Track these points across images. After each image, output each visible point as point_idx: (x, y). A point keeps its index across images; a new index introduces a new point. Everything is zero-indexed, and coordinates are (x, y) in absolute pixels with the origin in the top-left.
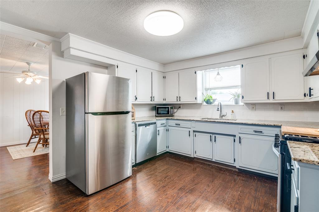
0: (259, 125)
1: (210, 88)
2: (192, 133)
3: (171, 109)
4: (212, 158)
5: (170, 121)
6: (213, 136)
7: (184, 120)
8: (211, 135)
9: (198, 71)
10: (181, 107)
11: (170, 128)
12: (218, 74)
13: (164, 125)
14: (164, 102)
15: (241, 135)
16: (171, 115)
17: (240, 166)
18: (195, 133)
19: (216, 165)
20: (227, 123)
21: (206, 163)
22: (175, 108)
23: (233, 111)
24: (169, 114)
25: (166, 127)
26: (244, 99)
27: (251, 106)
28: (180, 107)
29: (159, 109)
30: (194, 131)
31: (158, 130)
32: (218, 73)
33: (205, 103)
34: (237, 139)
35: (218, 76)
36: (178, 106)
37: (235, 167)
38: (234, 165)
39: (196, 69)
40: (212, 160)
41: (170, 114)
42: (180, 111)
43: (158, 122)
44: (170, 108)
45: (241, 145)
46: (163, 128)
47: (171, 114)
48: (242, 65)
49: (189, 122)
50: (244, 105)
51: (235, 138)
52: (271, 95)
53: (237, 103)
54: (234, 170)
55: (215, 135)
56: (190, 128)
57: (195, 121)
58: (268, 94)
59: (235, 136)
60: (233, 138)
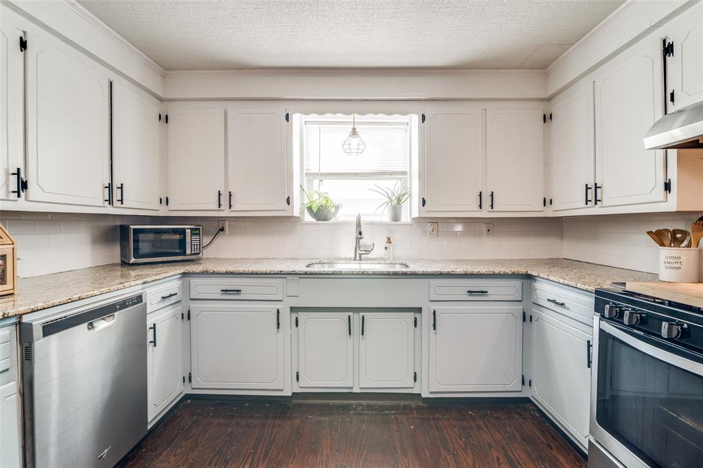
0: (481, 274)
1: (321, 174)
2: (286, 317)
3: (192, 234)
4: (352, 386)
5: (194, 281)
6: (355, 318)
7: (256, 274)
8: (351, 314)
9: (294, 113)
10: (227, 228)
11: (194, 306)
12: (354, 133)
13: (173, 299)
14: (163, 211)
15: (434, 307)
16: (193, 257)
17: (431, 393)
18: (294, 315)
19: (364, 402)
20: (400, 275)
21: (331, 402)
22: (206, 233)
23: (389, 239)
24: (184, 253)
25: (179, 307)
26: (425, 206)
27: (429, 227)
28: (222, 230)
29: (141, 237)
30: (293, 309)
31: (149, 324)
32: (354, 129)
33: (308, 218)
34: (426, 318)
35: (354, 141)
36: (217, 227)
37: (419, 395)
38: (415, 391)
39: (288, 107)
40: (350, 391)
41: (188, 252)
42: (221, 241)
43: (148, 291)
44: (188, 231)
45: (435, 333)
46: (169, 312)
47: (192, 254)
48: (423, 117)
49: (278, 282)
50: (414, 223)
51: (418, 316)
52: (485, 198)
53: (396, 217)
54: (413, 406)
55: (362, 314)
56: (281, 301)
57: (297, 274)
58: (480, 195)
59: (419, 310)
60: (411, 315)
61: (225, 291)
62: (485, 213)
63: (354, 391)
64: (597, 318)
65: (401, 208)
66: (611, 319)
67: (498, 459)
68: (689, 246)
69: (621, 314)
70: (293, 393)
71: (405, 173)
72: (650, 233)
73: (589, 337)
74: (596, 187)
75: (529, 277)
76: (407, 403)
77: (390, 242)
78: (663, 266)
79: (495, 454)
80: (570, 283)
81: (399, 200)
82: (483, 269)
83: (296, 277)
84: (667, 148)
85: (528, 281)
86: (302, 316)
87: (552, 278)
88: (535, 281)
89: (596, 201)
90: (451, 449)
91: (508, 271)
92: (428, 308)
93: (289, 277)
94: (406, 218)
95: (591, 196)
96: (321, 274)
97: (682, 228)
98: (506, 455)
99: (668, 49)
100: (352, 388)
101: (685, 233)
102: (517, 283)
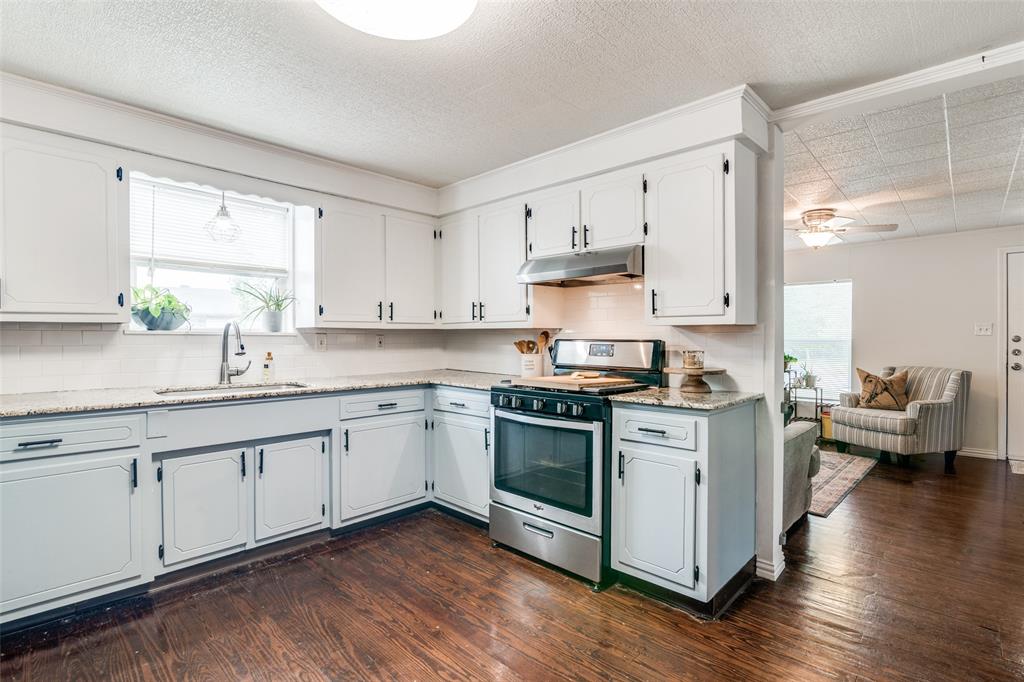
0: (390, 387)
1: (156, 261)
2: (147, 469)
4: (244, 542)
6: (250, 452)
7: (93, 411)
8: (244, 449)
9: (132, 170)
12: (223, 211)
17: (343, 521)
18: (157, 465)
23: (269, 354)
26: (323, 315)
27: (317, 339)
30: (156, 457)
32: (223, 208)
33: (136, 326)
34: (337, 438)
35: (223, 224)
37: (329, 528)
38: (323, 527)
40: (243, 549)
45: (348, 454)
48: (321, 212)
50: (299, 335)
51: (326, 440)
52: (384, 309)
53: (275, 326)
54: (322, 543)
55: (258, 448)
56: (138, 446)
57: (167, 405)
58: (380, 306)
59: (328, 432)
60: (319, 440)
61: (25, 446)
62: (385, 325)
63: (248, 548)
64: (493, 408)
65: (281, 316)
66: (503, 408)
67: (422, 551)
68: (537, 352)
69: (510, 401)
70: (156, 577)
71: (284, 271)
72: (515, 343)
73: (486, 426)
74: (481, 306)
75: (430, 386)
76: (314, 543)
77: (272, 359)
78: (523, 367)
79: (418, 549)
80: (470, 386)
81: (278, 305)
82: (393, 382)
83: (164, 410)
84: (527, 284)
85: (429, 390)
86: (168, 465)
87: (453, 384)
88: (436, 389)
89: (481, 317)
90: (381, 560)
91: (414, 382)
92: (338, 430)
93: (151, 411)
94: (288, 327)
95: (477, 313)
96: (205, 402)
97: (532, 339)
98: (427, 546)
99: (528, 213)
100: (245, 545)
101: (533, 343)
102: (420, 392)
